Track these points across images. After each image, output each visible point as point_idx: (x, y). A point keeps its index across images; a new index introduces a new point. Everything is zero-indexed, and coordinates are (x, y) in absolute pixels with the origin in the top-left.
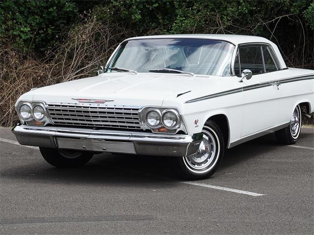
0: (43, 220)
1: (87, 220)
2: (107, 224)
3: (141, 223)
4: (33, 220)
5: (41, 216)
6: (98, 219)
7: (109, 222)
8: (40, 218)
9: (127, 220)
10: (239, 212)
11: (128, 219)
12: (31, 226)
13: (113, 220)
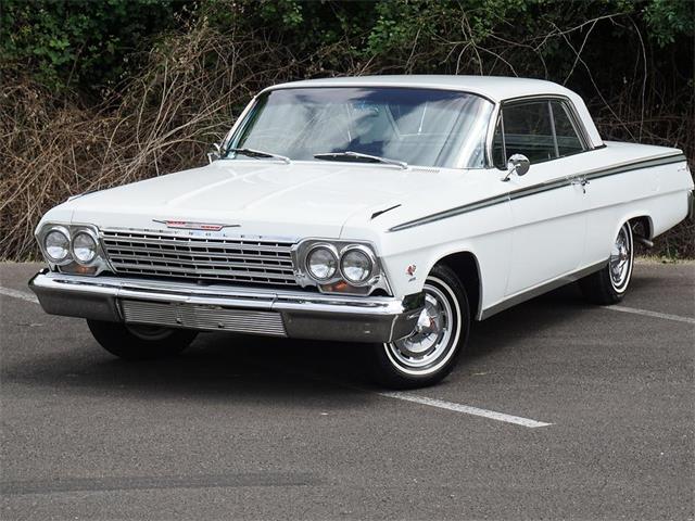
0: (92, 485)
1: (182, 484)
2: (223, 494)
3: (294, 491)
4: (70, 485)
5: (88, 475)
6: (206, 482)
7: (227, 490)
8: (85, 479)
9: (267, 485)
10: (496, 465)
11: (267, 481)
12: (67, 497)
13: (237, 485)
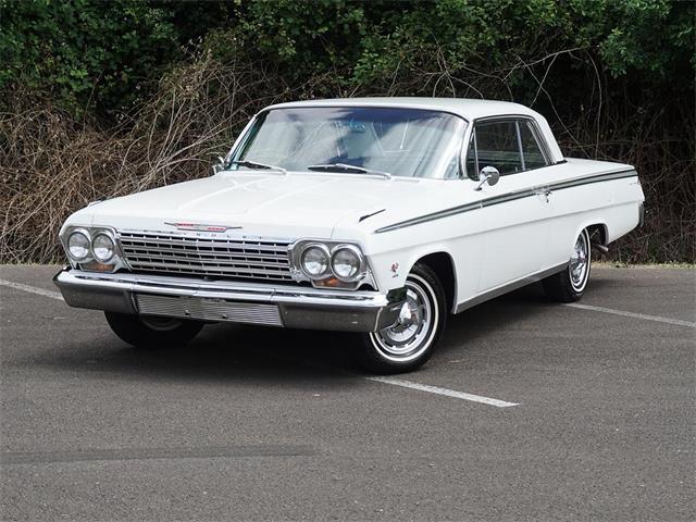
0: (109, 455)
1: (191, 455)
2: (228, 464)
3: (291, 460)
4: (92, 455)
6: (212, 452)
8: (104, 451)
9: (266, 455)
10: (470, 439)
11: (265, 451)
12: (89, 466)
13: (240, 455)
